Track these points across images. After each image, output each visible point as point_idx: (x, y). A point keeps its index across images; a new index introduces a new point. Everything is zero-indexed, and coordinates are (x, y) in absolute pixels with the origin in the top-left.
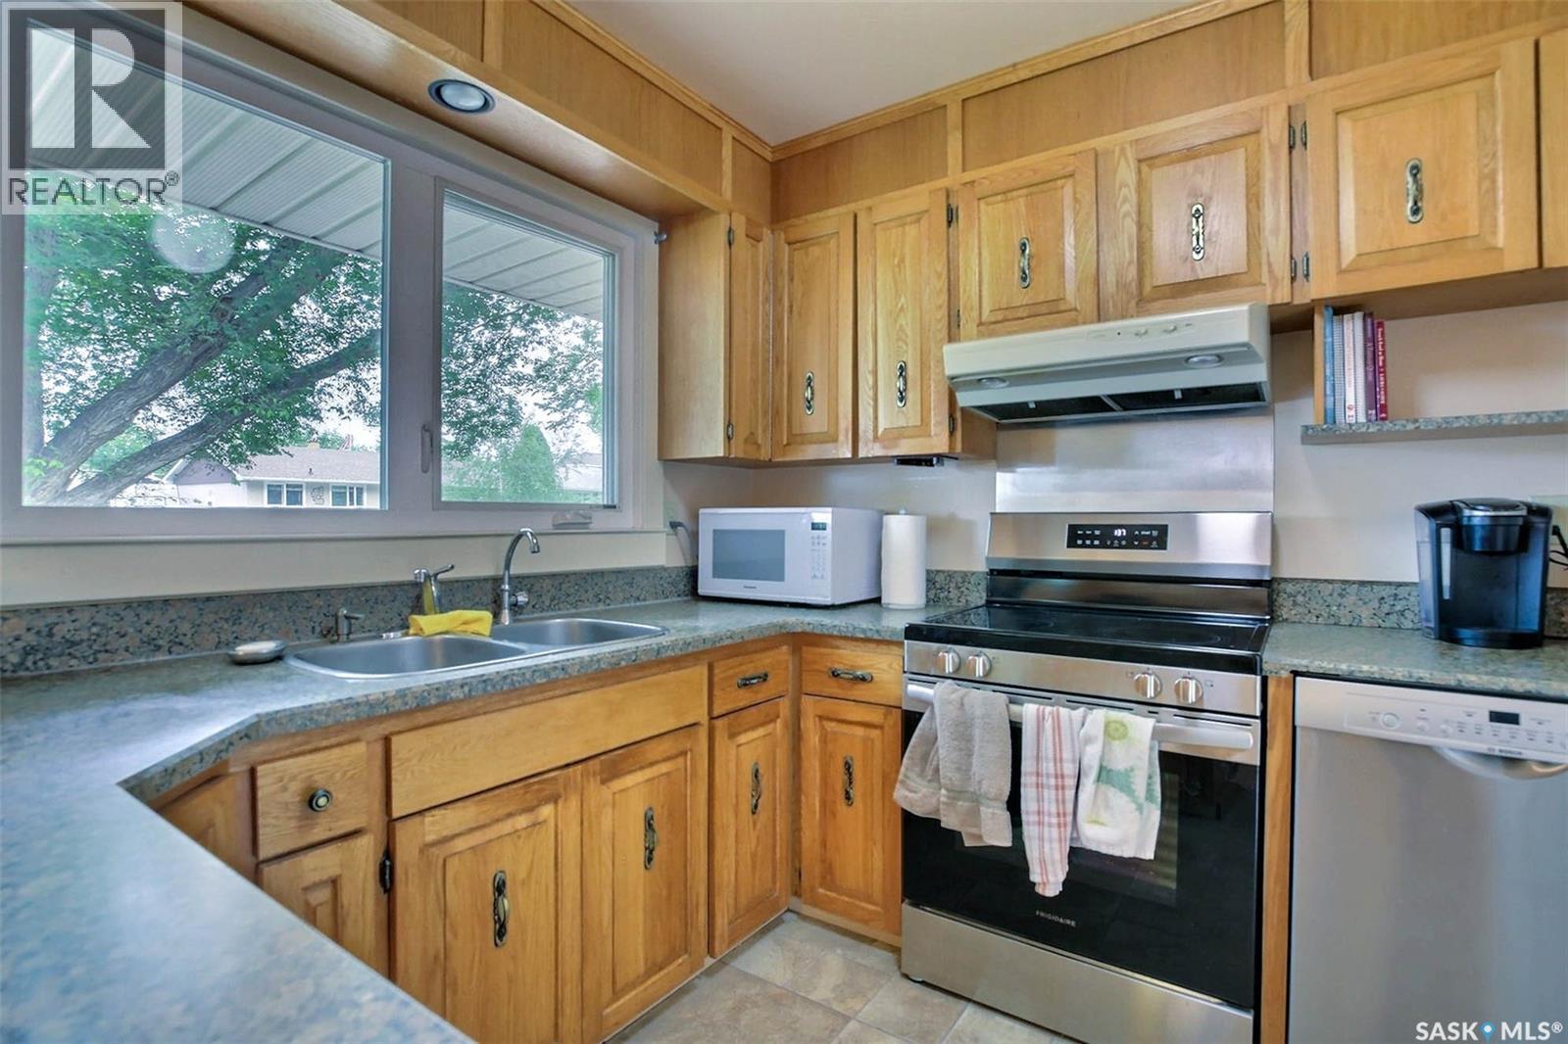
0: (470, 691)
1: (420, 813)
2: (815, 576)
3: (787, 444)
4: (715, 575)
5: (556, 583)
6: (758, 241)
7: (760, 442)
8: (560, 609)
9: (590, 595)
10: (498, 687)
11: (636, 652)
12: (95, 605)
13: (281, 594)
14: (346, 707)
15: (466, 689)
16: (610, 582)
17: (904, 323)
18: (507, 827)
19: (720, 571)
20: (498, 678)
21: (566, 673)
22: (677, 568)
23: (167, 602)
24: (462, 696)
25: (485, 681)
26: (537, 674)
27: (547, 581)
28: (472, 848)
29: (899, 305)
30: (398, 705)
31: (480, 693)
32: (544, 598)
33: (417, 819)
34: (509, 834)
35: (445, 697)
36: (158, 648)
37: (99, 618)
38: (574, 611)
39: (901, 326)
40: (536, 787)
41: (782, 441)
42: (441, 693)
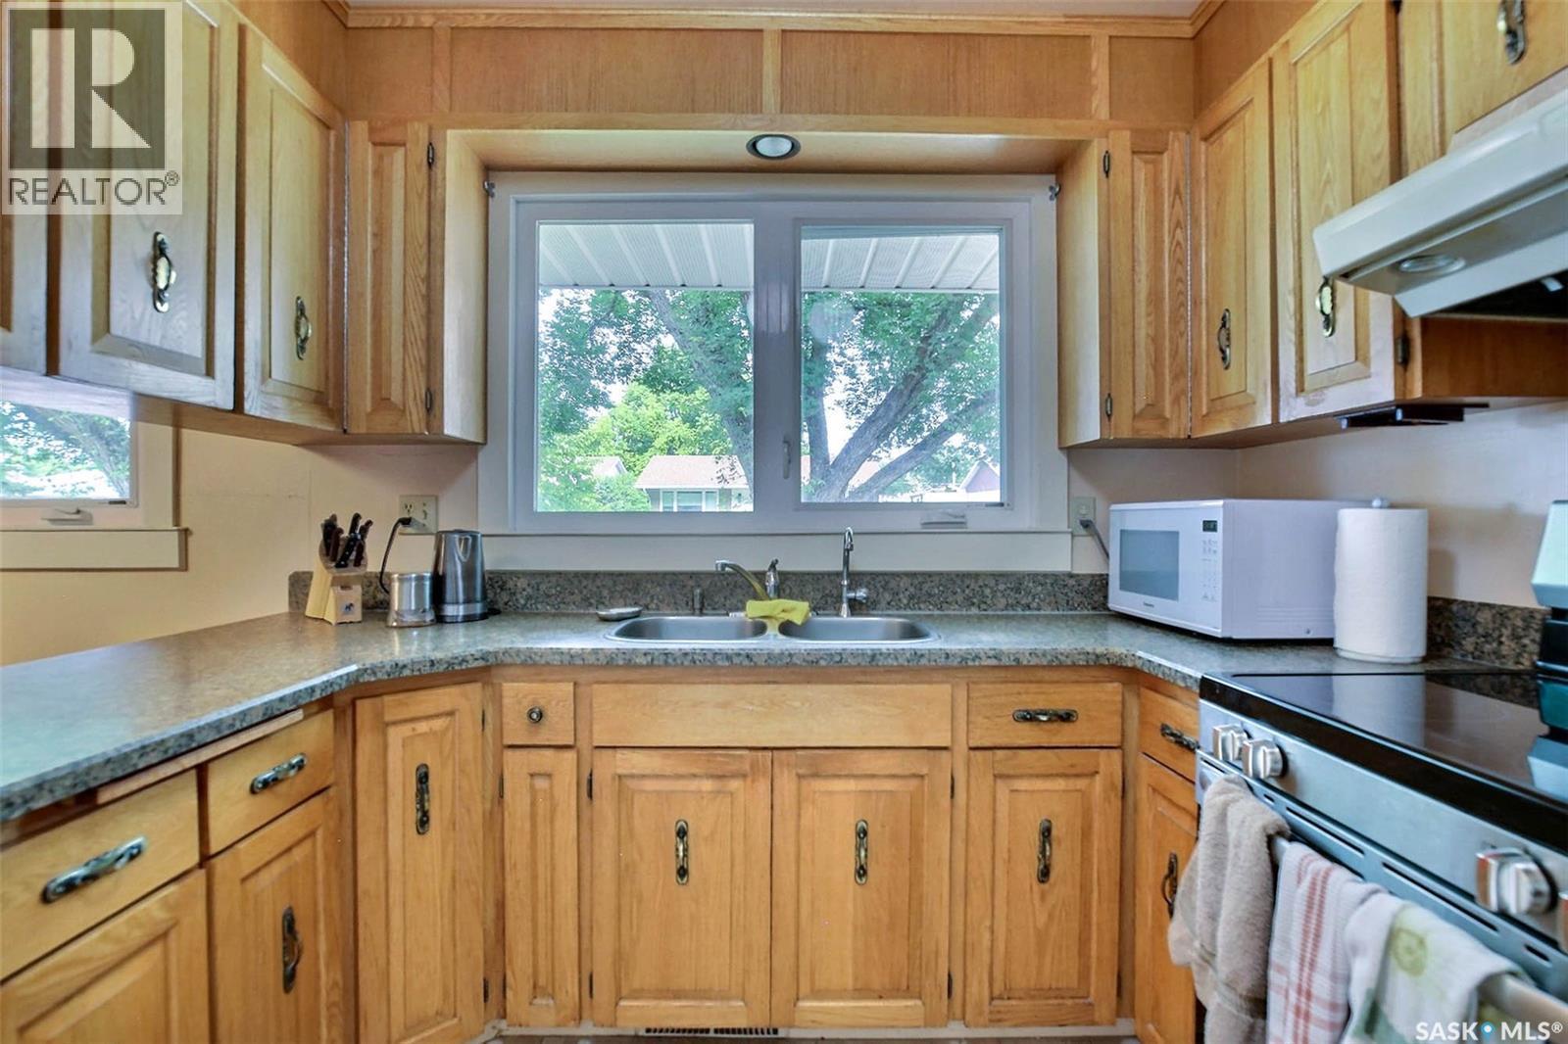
0: (652, 660)
1: (615, 747)
2: (1206, 597)
3: (1207, 414)
4: (1123, 587)
5: (916, 582)
6: (1161, 153)
7: (1168, 415)
8: (920, 609)
9: (960, 598)
10: (679, 662)
11: (840, 654)
12: (560, 573)
13: (665, 574)
14: (554, 654)
15: (649, 658)
16: (986, 585)
17: (1331, 203)
18: (693, 785)
19: (1129, 583)
20: (679, 653)
21: (751, 660)
22: (1093, 576)
23: (597, 574)
24: (645, 663)
25: (666, 654)
26: (718, 657)
27: (905, 578)
28: (658, 793)
29: (1324, 177)
30: (592, 660)
31: (661, 663)
32: (901, 596)
33: (610, 751)
34: (692, 792)
35: (630, 660)
36: (591, 605)
37: (561, 582)
38: (937, 612)
39: (1327, 207)
40: (719, 759)
41: (1201, 410)
42: (627, 657)
